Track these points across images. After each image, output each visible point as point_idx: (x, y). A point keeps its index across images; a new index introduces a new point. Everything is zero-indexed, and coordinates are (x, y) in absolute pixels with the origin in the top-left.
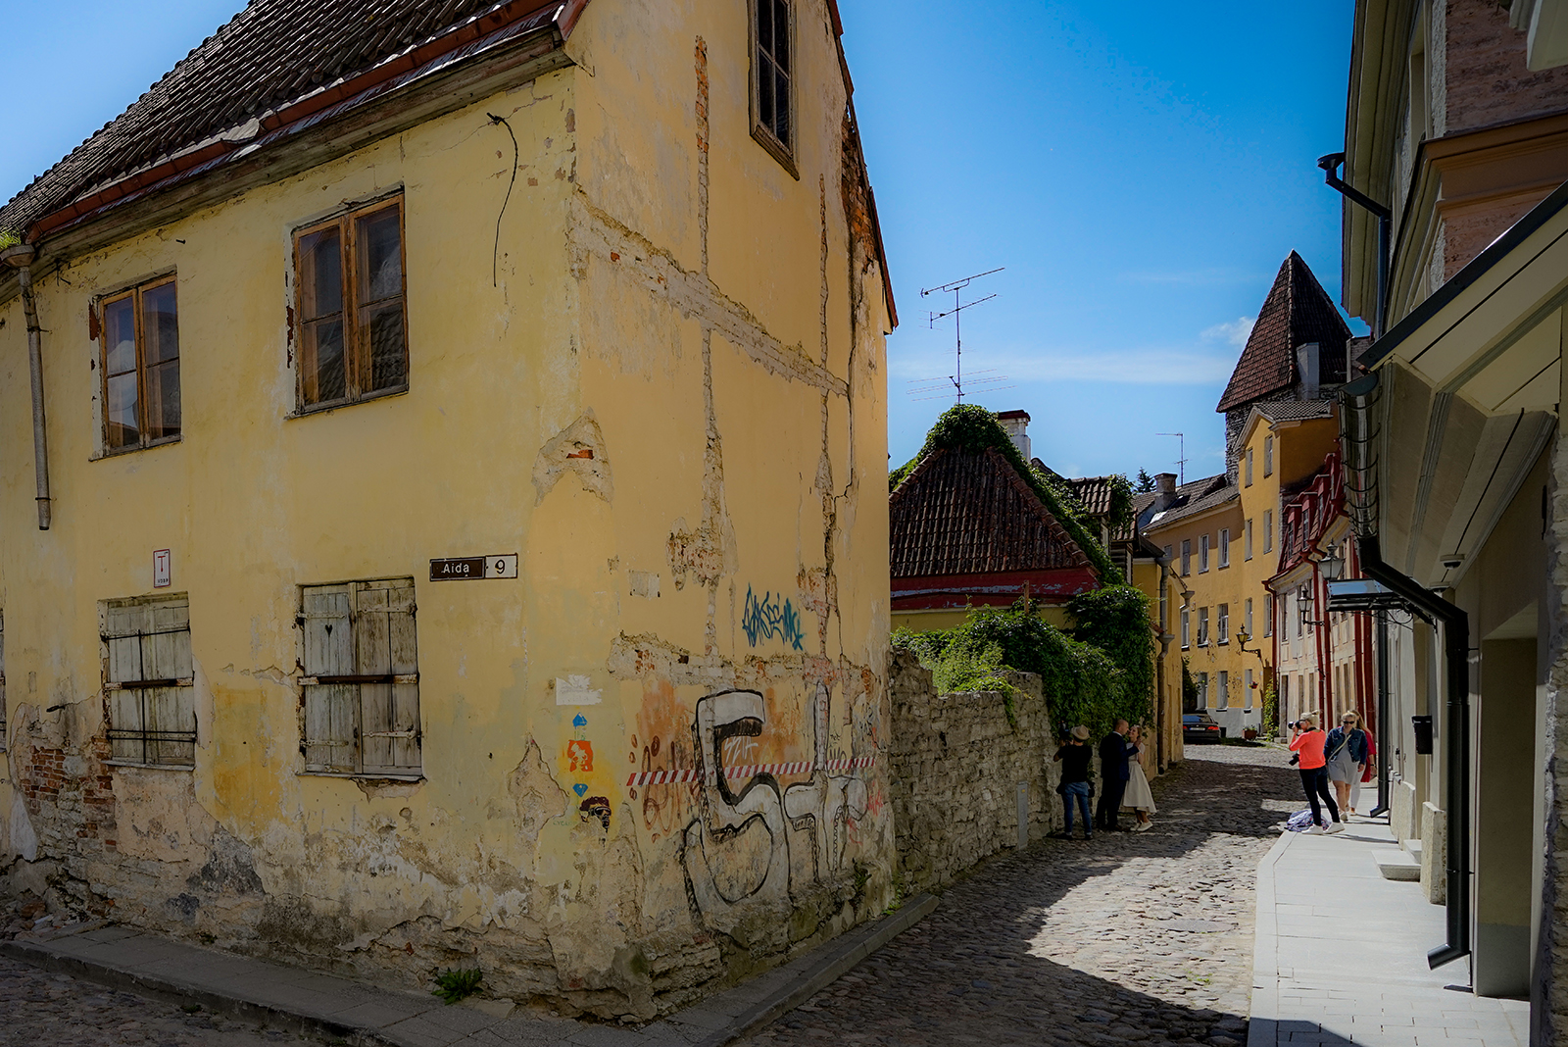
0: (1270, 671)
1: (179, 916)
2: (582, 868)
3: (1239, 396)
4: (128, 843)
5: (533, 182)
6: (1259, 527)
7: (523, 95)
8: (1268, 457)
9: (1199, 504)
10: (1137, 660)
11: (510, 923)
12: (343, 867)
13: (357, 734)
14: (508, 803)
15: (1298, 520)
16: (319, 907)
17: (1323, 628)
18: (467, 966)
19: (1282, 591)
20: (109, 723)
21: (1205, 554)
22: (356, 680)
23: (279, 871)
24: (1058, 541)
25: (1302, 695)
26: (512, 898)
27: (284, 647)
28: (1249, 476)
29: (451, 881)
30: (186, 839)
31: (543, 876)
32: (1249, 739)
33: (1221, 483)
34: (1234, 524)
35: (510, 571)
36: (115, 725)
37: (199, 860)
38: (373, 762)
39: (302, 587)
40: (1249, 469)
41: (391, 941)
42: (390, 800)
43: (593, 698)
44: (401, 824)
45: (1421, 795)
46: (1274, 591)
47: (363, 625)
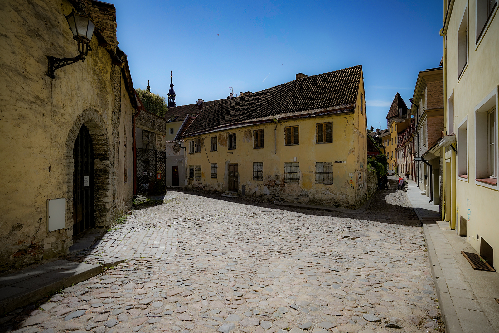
0: (396, 164)
1: (296, 200)
2: (351, 193)
3: (390, 116)
4: (287, 191)
5: (349, 124)
6: (394, 139)
7: (348, 116)
8: (395, 128)
9: (384, 134)
10: (385, 165)
11: (344, 199)
12: (321, 194)
13: (324, 179)
14: (344, 186)
15: (400, 139)
16: (318, 198)
17: (405, 158)
18: (338, 204)
19: (398, 150)
20: (285, 177)
21: (385, 143)
22: (324, 173)
23: (312, 194)
24: (374, 147)
25: (402, 168)
26: (344, 196)
27: (314, 169)
28: (392, 131)
29: (336, 195)
30: (297, 191)
31: (348, 194)
32: (393, 175)
33: (387, 131)
34: (389, 138)
35: (345, 162)
36: (286, 177)
37: (299, 194)
38: (325, 182)
39: (316, 163)
40: (392, 129)
41: (328, 202)
42: (328, 186)
43: (353, 175)
44: (330, 189)
45: (425, 184)
46: (397, 150)
47: (325, 167)
